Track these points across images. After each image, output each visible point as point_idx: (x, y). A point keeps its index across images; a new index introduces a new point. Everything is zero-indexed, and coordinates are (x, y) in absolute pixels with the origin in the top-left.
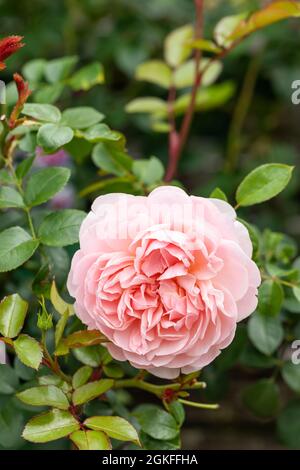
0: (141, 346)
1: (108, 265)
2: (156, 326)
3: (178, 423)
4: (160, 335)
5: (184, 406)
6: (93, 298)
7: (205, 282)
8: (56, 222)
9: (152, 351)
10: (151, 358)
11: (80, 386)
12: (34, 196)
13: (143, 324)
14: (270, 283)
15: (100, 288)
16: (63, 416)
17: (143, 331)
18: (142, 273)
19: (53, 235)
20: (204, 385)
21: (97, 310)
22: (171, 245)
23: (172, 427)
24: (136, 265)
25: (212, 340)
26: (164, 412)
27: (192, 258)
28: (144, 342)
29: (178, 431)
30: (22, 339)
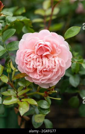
0: (37, 77)
1: (27, 52)
2: (42, 70)
3: (49, 104)
4: (43, 73)
5: (51, 99)
6: (23, 63)
7: (56, 56)
8: (12, 44)
9: (41, 78)
10: (40, 80)
11: (20, 91)
12: (5, 37)
13: (38, 70)
14: (75, 63)
15: (25, 60)
16: (15, 98)
17: (38, 72)
18: (37, 54)
19: (11, 48)
20: (57, 91)
21: (24, 67)
22: (46, 45)
23: (47, 105)
24: (35, 52)
25: (58, 74)
26: (45, 101)
27: (52, 49)
28: (38, 75)
29: (49, 107)
30: (2, 76)
